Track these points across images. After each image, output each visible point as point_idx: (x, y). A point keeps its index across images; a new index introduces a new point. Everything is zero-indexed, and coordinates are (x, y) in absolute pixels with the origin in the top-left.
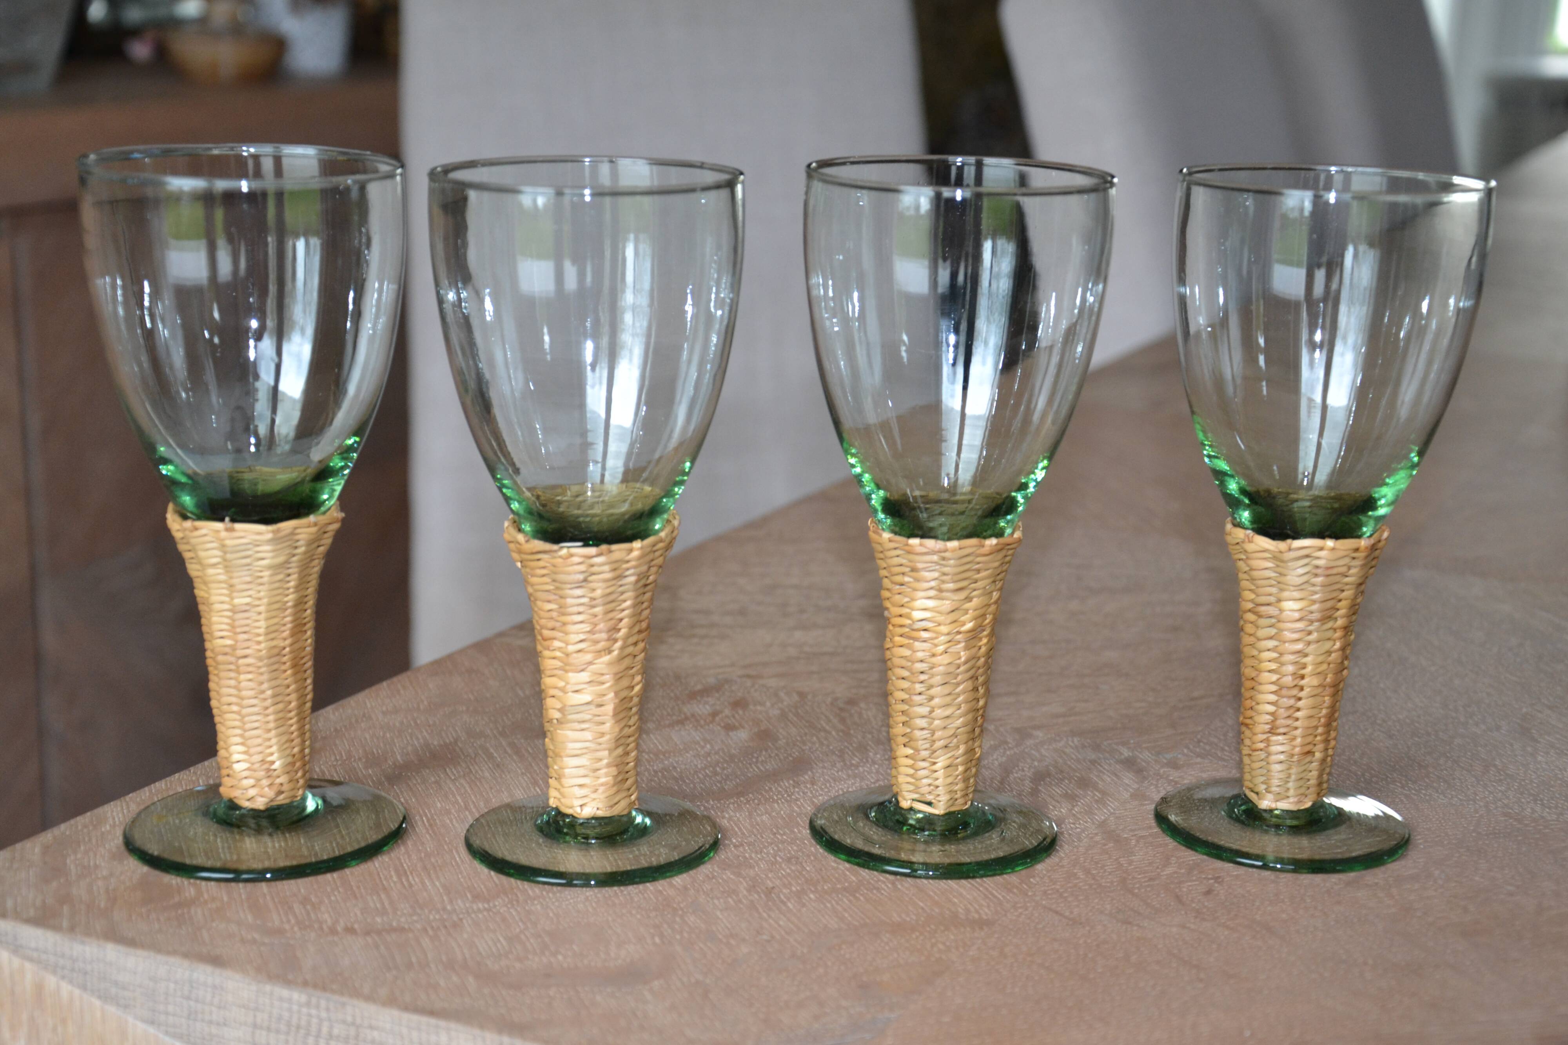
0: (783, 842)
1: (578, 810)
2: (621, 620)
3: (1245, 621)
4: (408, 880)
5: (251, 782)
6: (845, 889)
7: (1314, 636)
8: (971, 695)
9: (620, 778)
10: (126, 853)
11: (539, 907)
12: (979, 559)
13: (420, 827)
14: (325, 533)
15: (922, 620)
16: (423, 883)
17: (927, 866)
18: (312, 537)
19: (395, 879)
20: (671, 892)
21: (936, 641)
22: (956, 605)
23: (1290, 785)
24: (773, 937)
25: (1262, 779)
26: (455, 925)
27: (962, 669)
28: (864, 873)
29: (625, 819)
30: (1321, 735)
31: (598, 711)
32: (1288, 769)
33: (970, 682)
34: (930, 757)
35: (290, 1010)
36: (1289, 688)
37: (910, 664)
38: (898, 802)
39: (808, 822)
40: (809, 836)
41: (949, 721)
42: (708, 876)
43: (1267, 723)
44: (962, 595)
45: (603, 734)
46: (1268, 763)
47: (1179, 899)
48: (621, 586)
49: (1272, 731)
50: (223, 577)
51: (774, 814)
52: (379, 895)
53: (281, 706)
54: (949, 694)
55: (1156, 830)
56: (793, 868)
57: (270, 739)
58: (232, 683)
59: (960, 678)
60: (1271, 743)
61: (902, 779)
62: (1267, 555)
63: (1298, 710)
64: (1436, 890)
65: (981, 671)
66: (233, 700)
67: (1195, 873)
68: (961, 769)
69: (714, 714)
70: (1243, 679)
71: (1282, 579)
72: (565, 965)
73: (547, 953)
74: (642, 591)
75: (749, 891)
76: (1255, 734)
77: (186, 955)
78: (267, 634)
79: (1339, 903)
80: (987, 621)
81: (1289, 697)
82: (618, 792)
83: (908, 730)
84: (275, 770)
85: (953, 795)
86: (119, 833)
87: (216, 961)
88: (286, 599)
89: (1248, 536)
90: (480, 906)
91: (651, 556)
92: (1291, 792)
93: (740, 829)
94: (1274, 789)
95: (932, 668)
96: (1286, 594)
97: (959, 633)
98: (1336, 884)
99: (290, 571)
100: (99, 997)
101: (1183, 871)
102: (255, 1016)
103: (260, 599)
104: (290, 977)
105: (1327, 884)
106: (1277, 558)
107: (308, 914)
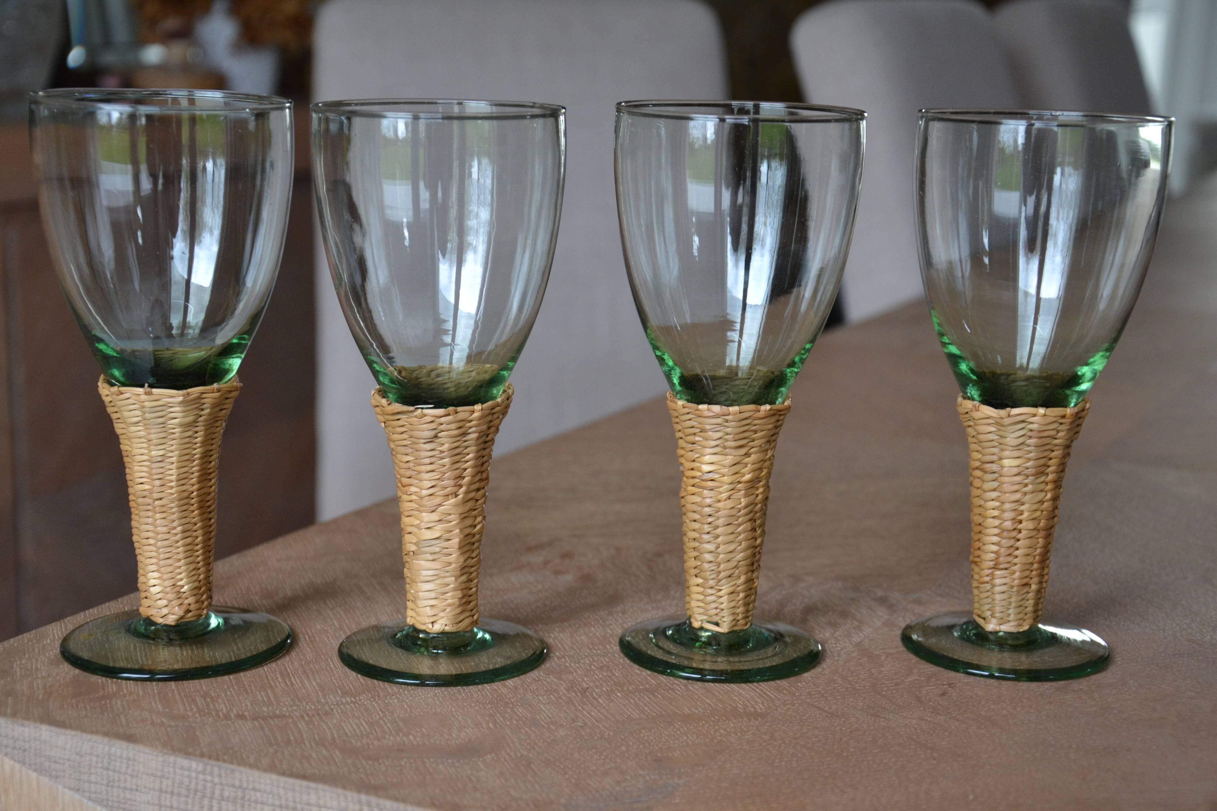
0: (597, 655)
1: (430, 626)
2: (465, 469)
3: (974, 477)
4: (290, 680)
5: (164, 602)
6: (646, 690)
7: (1030, 487)
8: (750, 535)
9: (464, 600)
10: (62, 660)
11: (396, 701)
12: (756, 422)
13: (303, 643)
14: (227, 398)
15: (710, 472)
16: (302, 683)
17: (713, 672)
18: (216, 401)
19: (280, 680)
20: (505, 691)
21: (721, 489)
22: (738, 459)
23: (1011, 611)
24: (585, 724)
25: (988, 607)
26: (327, 714)
27: (742, 512)
28: (663, 678)
29: (468, 635)
30: (1036, 570)
31: (445, 544)
32: (1009, 598)
33: (749, 524)
34: (716, 585)
35: (189, 777)
36: (1009, 531)
37: (700, 508)
38: (691, 623)
39: (618, 640)
40: (619, 651)
41: (732, 555)
42: (534, 679)
43: (991, 561)
44: (743, 451)
45: (450, 564)
46: (993, 593)
47: (919, 700)
48: (465, 441)
49: (995, 568)
50: (142, 433)
51: (591, 635)
52: (267, 692)
53: (189, 540)
54: (732, 533)
55: (903, 649)
56: (604, 674)
57: (180, 567)
58: (150, 520)
59: (740, 520)
60: (995, 577)
61: (694, 604)
62: (991, 421)
63: (1017, 549)
64: (1130, 695)
65: (758, 515)
66: (150, 534)
67: (933, 680)
68: (742, 595)
69: (546, 563)
70: (973, 525)
71: (1002, 441)
72: (415, 743)
73: (401, 734)
74: (482, 446)
75: (568, 690)
76: (982, 570)
77: (106, 734)
78: (178, 480)
79: (1050, 703)
80: (763, 473)
81: (1010, 538)
82: (462, 612)
83: (699, 563)
84: (184, 593)
85: (735, 616)
86: (57, 644)
87: (130, 738)
88: (194, 452)
89: (975, 406)
90: (348, 699)
91: (489, 418)
92: (1012, 617)
93: (563, 645)
94: (997, 615)
95: (718, 512)
96: (1007, 453)
97: (739, 482)
98: (1047, 689)
99: (196, 429)
100: (35, 770)
101: (923, 679)
102: (161, 782)
103: (172, 452)
104: (190, 750)
105: (1041, 689)
106: (998, 423)
107: (208, 705)
